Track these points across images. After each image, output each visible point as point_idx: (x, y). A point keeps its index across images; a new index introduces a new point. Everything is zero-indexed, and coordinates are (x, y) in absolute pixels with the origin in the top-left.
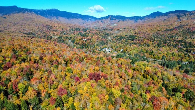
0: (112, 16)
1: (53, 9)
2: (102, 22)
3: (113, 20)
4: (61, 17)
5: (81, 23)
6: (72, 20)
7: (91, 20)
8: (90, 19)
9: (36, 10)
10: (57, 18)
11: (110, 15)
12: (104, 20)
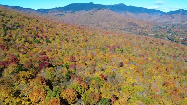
0: (183, 11)
1: (120, 4)
2: (172, 17)
3: (184, 14)
4: (128, 11)
5: (147, 18)
6: (138, 14)
7: (156, 15)
8: (156, 13)
9: (106, 5)
10: (125, 13)
11: (181, 9)
12: (174, 14)
